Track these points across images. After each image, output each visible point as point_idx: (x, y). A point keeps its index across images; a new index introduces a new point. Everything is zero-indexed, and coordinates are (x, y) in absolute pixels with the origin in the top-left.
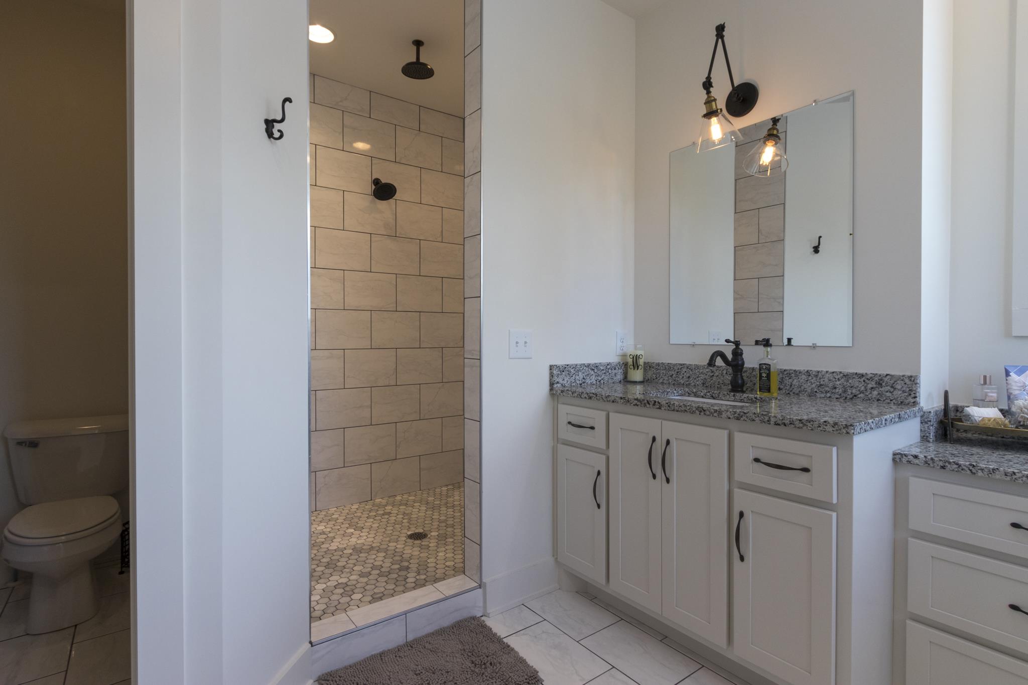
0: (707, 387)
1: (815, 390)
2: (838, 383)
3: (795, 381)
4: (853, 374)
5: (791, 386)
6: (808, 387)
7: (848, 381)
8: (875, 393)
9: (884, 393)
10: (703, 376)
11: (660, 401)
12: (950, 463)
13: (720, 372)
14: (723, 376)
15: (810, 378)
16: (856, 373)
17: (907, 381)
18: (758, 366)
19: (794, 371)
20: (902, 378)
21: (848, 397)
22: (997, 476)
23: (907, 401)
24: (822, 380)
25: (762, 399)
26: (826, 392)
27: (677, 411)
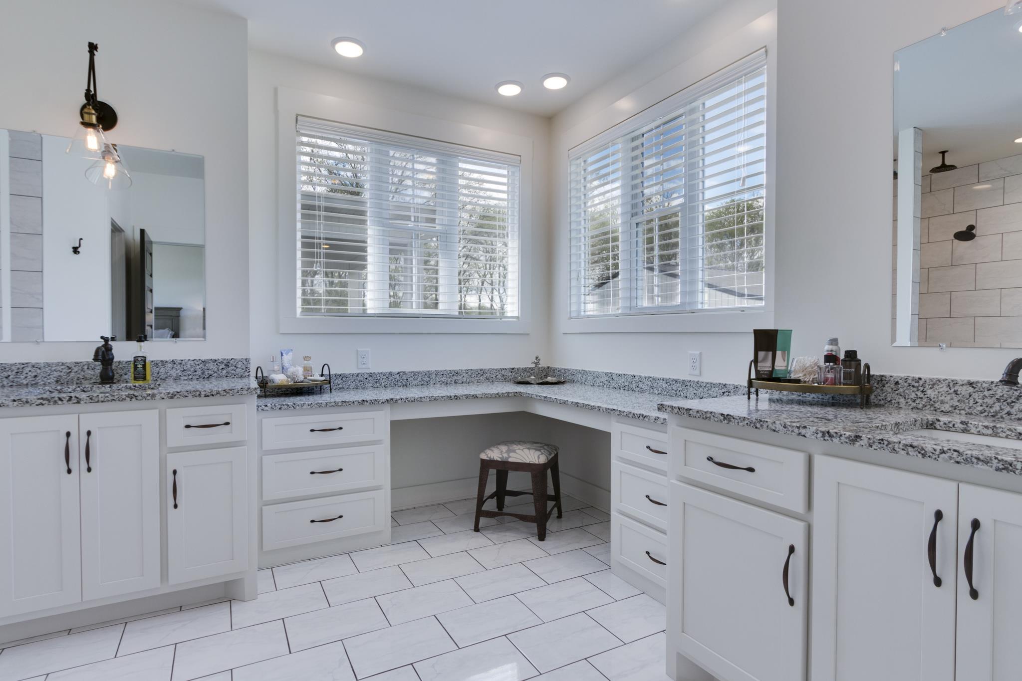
0: (62, 384)
1: (180, 374)
2: (198, 367)
3: (162, 369)
4: (209, 360)
5: (158, 373)
6: (174, 373)
7: (205, 365)
8: (224, 372)
9: (230, 371)
10: (56, 374)
11: (77, 396)
12: (283, 405)
13: (80, 368)
14: (84, 371)
15: (175, 365)
16: (211, 360)
17: (244, 362)
18: (132, 359)
19: (161, 361)
20: (241, 360)
21: (206, 377)
22: (305, 407)
23: (244, 375)
24: (185, 366)
25: (141, 386)
26: (189, 375)
27: (102, 402)
